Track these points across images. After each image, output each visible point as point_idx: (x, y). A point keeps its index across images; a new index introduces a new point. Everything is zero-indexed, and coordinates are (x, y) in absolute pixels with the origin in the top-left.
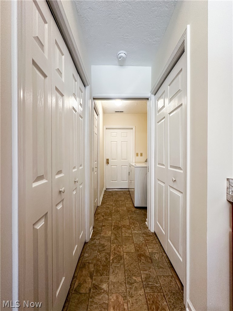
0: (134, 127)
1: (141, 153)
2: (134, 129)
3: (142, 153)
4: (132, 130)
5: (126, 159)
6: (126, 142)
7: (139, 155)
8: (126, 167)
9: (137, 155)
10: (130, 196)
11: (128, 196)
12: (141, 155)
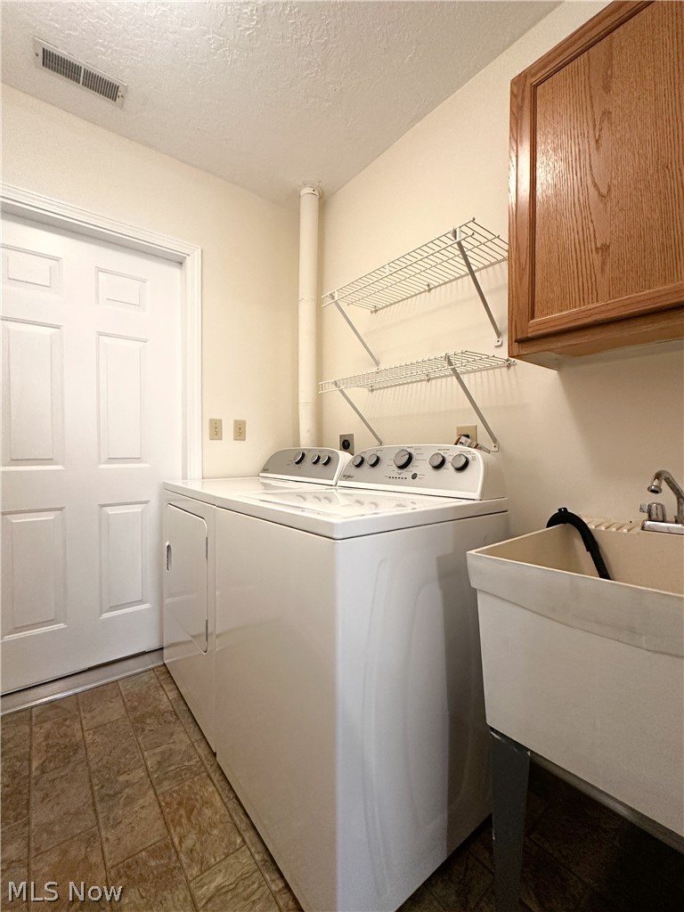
1: (236, 421)
3: (243, 423)
5: (138, 459)
6: (138, 345)
7: (228, 430)
8: (139, 508)
9: (215, 430)
12: (240, 431)
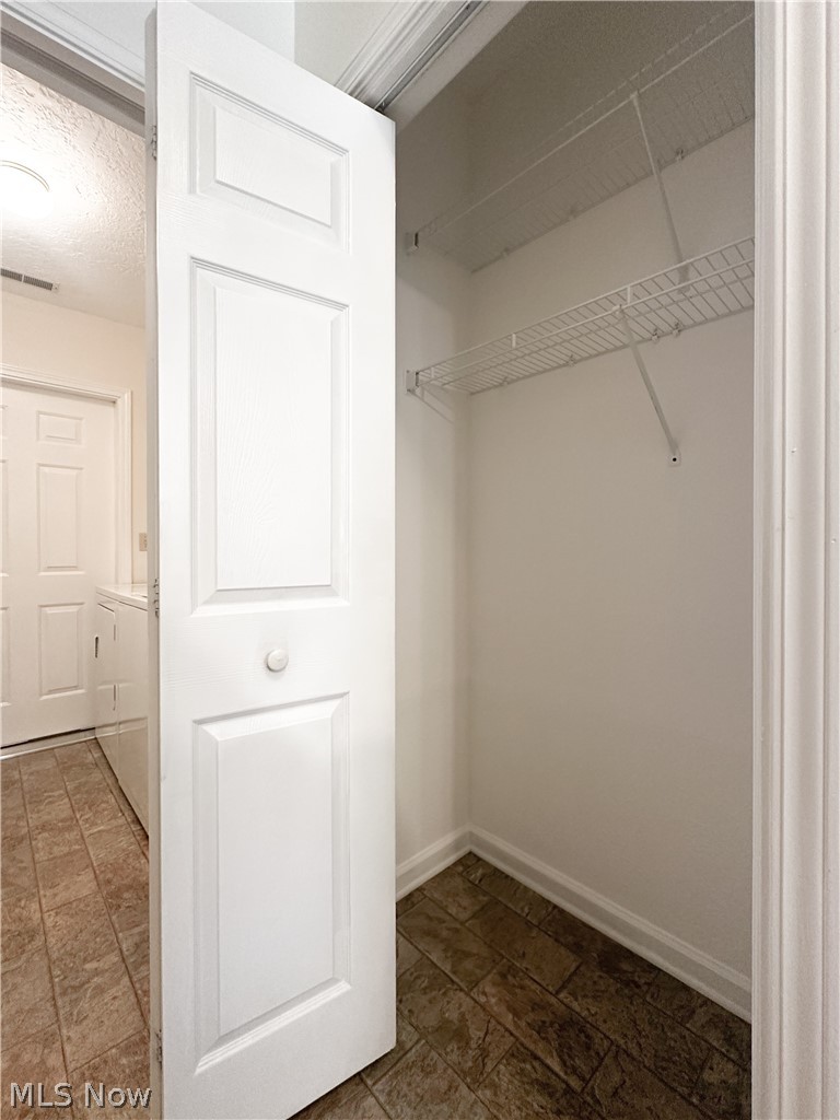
0: (127, 397)
2: (125, 401)
4: (110, 409)
5: (75, 568)
6: (74, 472)
8: (74, 609)
9: (145, 542)
10: (107, 773)
11: (97, 776)
